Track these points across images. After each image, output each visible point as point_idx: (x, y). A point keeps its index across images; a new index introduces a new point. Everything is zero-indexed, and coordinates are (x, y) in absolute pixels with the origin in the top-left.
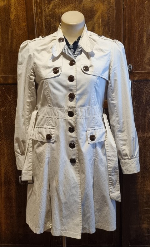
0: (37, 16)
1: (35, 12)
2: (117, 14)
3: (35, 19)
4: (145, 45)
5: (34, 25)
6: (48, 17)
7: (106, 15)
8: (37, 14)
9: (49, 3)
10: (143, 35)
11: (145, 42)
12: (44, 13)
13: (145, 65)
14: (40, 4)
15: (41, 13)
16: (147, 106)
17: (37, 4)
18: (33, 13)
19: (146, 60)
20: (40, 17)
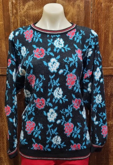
0: (13, 16)
1: (11, 12)
2: (86, 16)
3: (11, 19)
4: (110, 45)
5: (10, 24)
6: (23, 17)
7: (76, 17)
8: (13, 15)
9: (24, 5)
10: (109, 37)
11: (110, 42)
12: (19, 14)
13: (110, 62)
14: (16, 6)
15: (17, 13)
16: (111, 98)
17: (13, 6)
18: (9, 14)
19: (111, 58)
20: (15, 17)
